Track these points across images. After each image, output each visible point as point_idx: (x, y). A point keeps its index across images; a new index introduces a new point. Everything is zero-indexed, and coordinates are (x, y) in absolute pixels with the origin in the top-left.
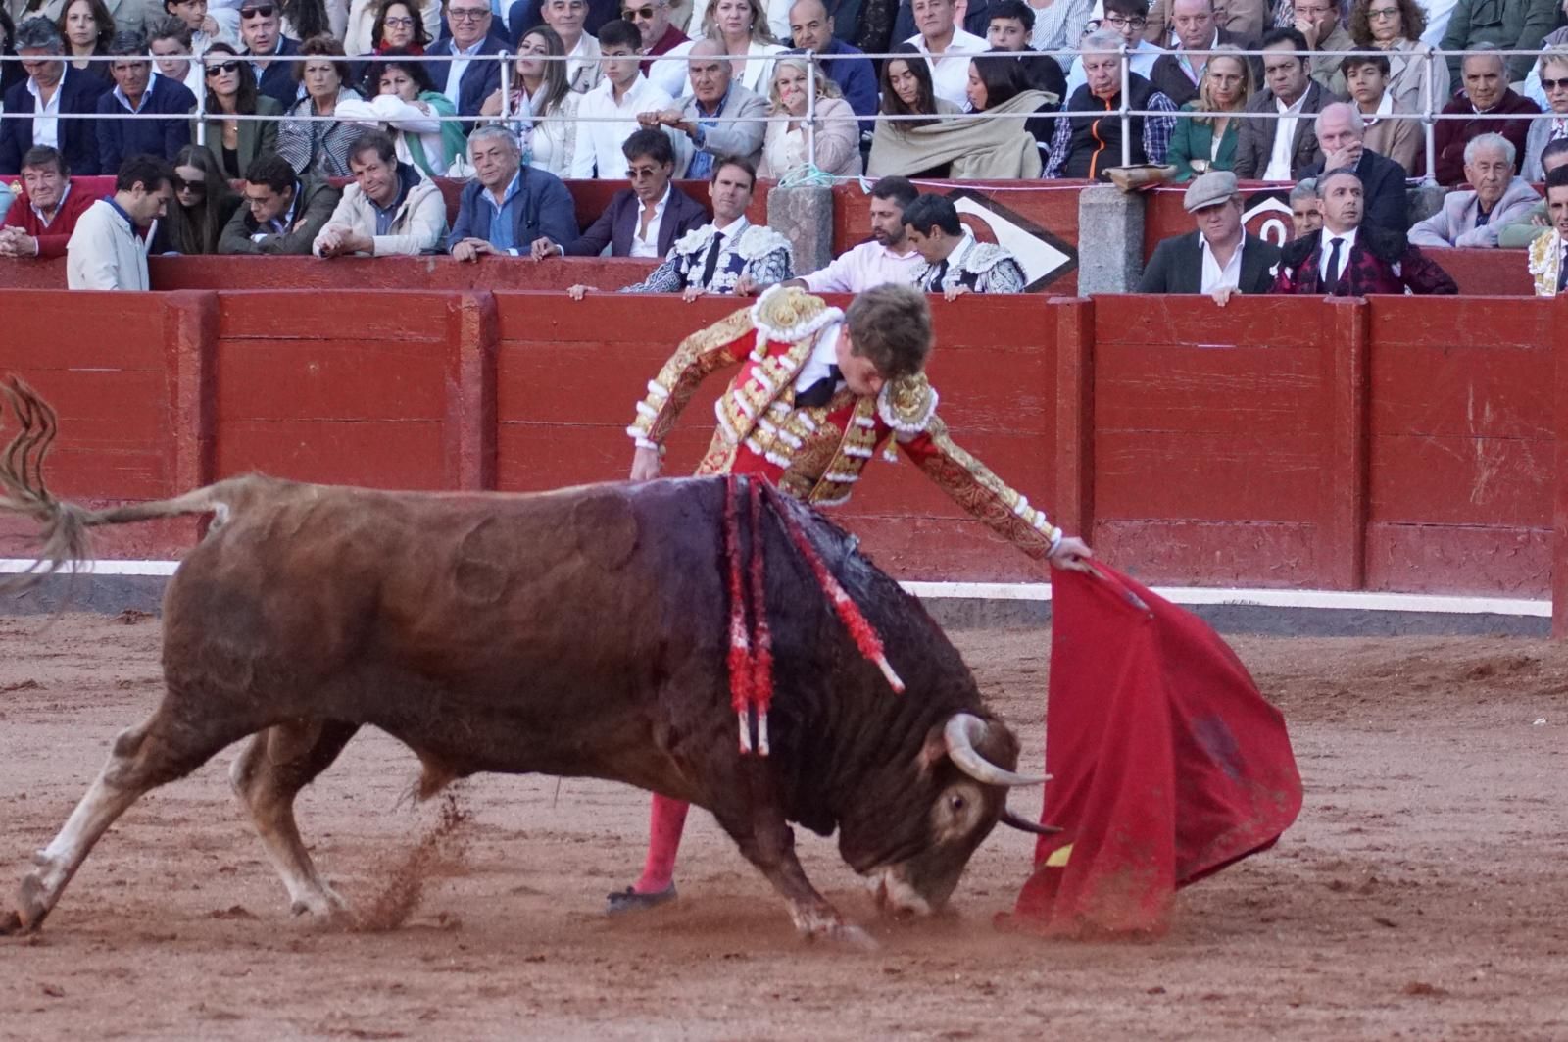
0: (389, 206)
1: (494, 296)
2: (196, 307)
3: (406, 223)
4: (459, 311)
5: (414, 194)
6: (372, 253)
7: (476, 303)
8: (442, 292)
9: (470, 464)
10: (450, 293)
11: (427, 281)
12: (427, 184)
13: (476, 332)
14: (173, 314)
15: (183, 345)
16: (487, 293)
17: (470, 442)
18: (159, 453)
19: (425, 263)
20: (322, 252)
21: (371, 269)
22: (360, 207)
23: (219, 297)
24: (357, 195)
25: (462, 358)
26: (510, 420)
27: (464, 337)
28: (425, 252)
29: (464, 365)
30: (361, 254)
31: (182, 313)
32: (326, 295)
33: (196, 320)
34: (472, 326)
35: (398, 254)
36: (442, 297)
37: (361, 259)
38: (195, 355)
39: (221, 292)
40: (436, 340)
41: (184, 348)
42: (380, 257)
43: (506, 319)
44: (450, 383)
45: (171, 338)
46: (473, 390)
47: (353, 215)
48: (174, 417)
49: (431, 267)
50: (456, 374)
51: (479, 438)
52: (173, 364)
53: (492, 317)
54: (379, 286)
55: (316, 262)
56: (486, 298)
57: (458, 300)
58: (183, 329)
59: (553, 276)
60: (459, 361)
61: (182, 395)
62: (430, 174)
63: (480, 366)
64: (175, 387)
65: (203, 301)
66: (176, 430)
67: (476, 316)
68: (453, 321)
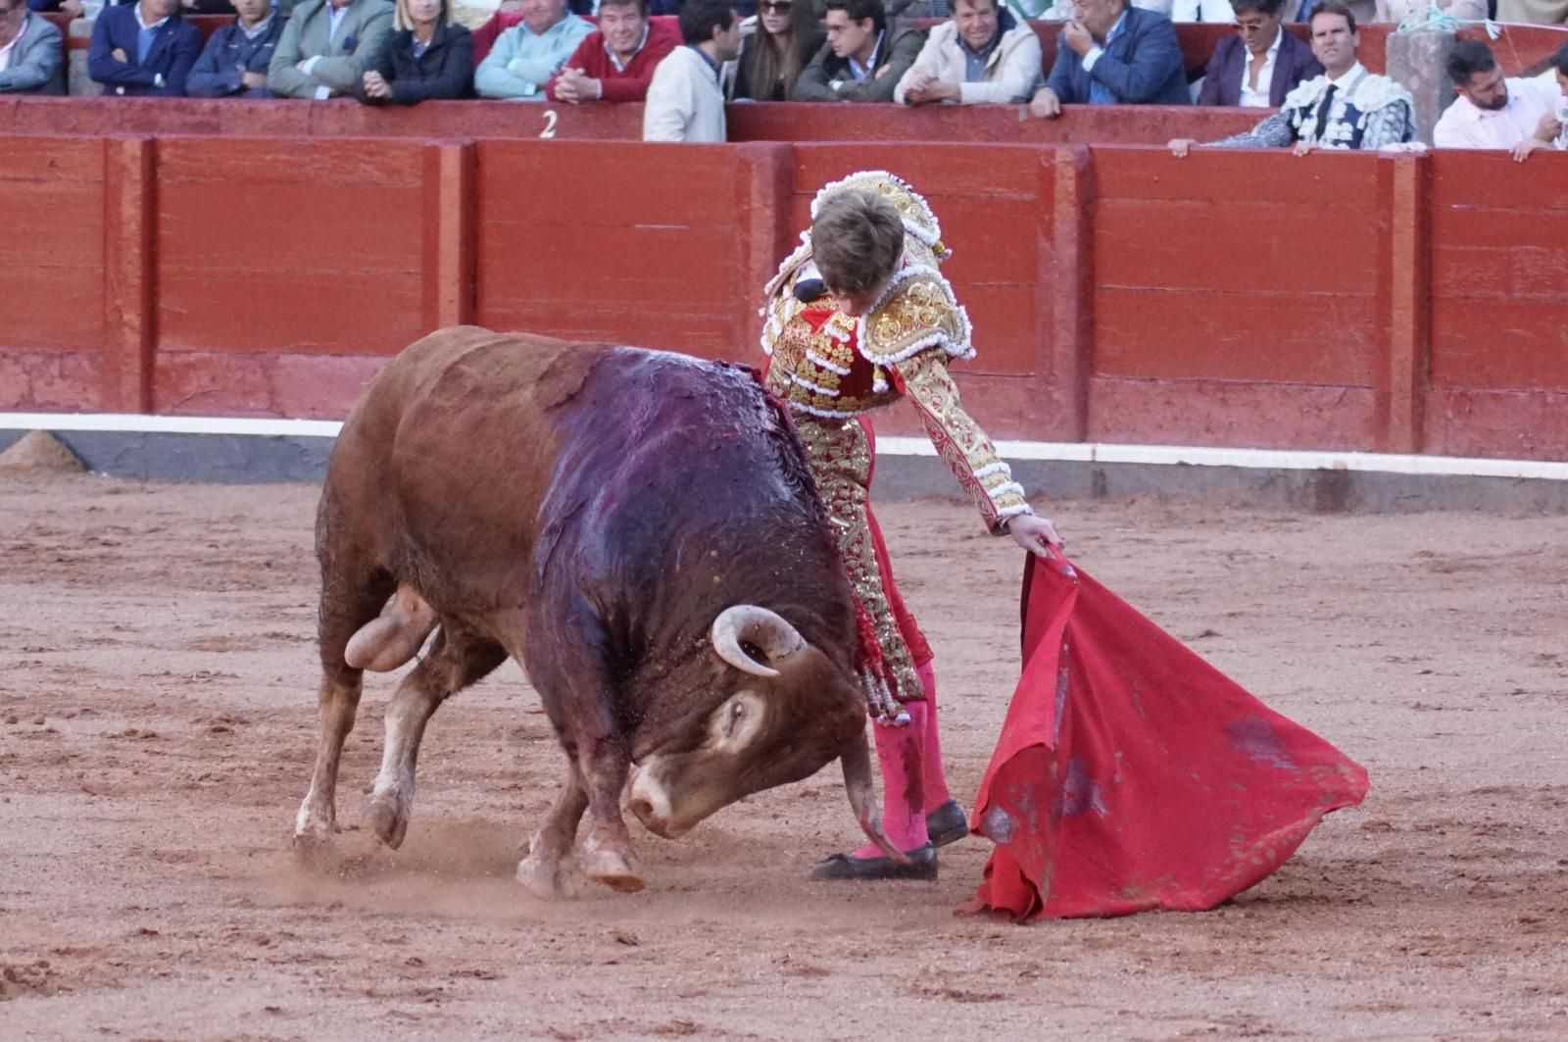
0: (980, 52)
1: (1091, 150)
2: (769, 160)
3: (999, 70)
4: (1053, 166)
5: (1008, 37)
6: (959, 101)
7: (1071, 157)
8: (1034, 146)
9: (1064, 333)
10: (1044, 146)
11: (1018, 131)
12: (1023, 29)
13: (1072, 189)
14: (745, 165)
15: (756, 202)
16: (1083, 147)
17: (1064, 308)
18: (730, 317)
19: (1016, 112)
20: (907, 100)
21: (958, 118)
22: (948, 52)
23: (794, 151)
24: (945, 38)
25: (1056, 215)
26: (1110, 285)
27: (1059, 194)
28: (1015, 100)
29: (1057, 224)
30: (947, 102)
31: (754, 166)
32: (912, 148)
33: (770, 174)
34: (1066, 183)
35: (986, 103)
36: (1034, 150)
37: (948, 107)
38: (768, 212)
39: (797, 144)
40: (1028, 197)
41: (756, 205)
42: (969, 107)
43: (1103, 175)
44: (1044, 244)
45: (741, 194)
46: (1067, 251)
47: (940, 61)
48: (746, 279)
49: (1022, 117)
50: (1049, 235)
51: (1073, 303)
52: (744, 221)
53: (1088, 175)
54: (967, 138)
55: (900, 110)
56: (1082, 153)
57: (1051, 154)
58: (755, 184)
59: (1154, 127)
60: (1052, 221)
61: (754, 255)
62: (1024, 16)
63: (1074, 226)
64: (747, 246)
65: (778, 154)
66: (747, 294)
67: (1071, 172)
68: (1047, 177)
